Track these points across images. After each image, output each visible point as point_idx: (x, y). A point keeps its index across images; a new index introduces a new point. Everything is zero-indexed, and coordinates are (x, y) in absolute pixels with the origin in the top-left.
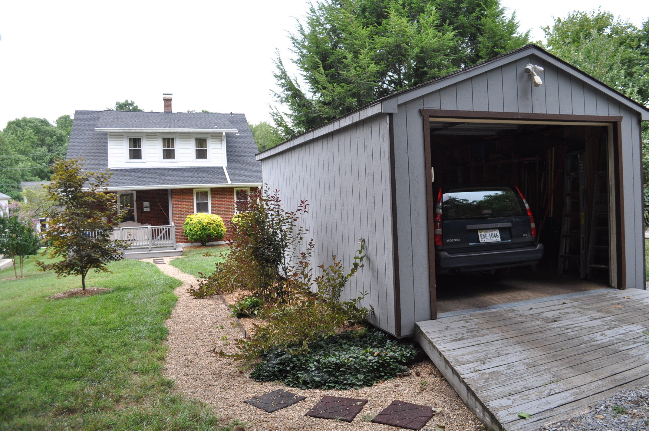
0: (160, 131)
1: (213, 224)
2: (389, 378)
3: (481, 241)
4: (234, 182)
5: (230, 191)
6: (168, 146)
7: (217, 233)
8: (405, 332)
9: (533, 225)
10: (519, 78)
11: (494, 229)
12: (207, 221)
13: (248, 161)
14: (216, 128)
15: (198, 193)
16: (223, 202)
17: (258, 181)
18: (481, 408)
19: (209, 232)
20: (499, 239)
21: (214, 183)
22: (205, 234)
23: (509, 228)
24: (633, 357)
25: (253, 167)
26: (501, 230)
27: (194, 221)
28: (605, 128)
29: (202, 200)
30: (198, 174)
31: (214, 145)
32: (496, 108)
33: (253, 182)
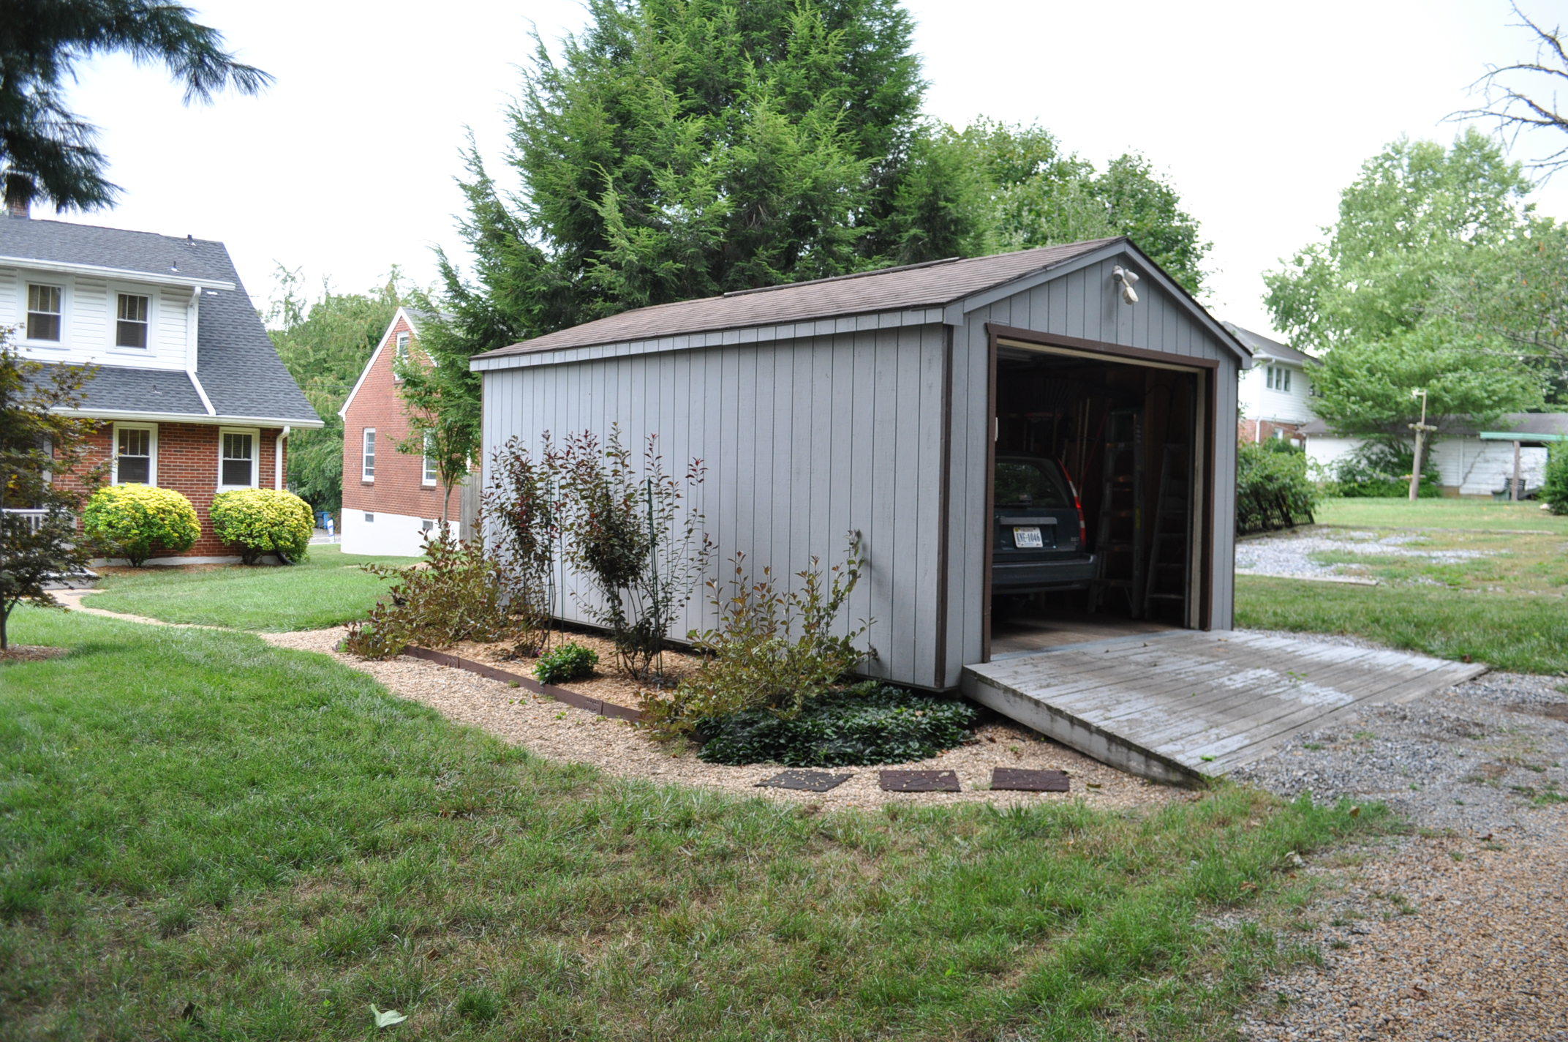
0: (30, 266)
1: (170, 512)
2: (954, 746)
3: (1018, 546)
4: (224, 413)
5: (207, 433)
6: (44, 306)
7: (180, 537)
8: (950, 681)
9: (1082, 524)
10: (1104, 287)
11: (1034, 526)
12: (156, 504)
13: (249, 363)
14: (176, 274)
15: (123, 435)
16: (185, 459)
17: (282, 415)
18: (1142, 758)
19: (161, 532)
20: (1039, 544)
21: (171, 410)
22: (148, 537)
23: (1053, 526)
24: (1286, 701)
25: (263, 378)
26: (1043, 528)
27: (121, 503)
28: (1195, 375)
29: (133, 451)
30: (125, 384)
31: (165, 315)
32: (1075, 332)
33: (271, 415)
